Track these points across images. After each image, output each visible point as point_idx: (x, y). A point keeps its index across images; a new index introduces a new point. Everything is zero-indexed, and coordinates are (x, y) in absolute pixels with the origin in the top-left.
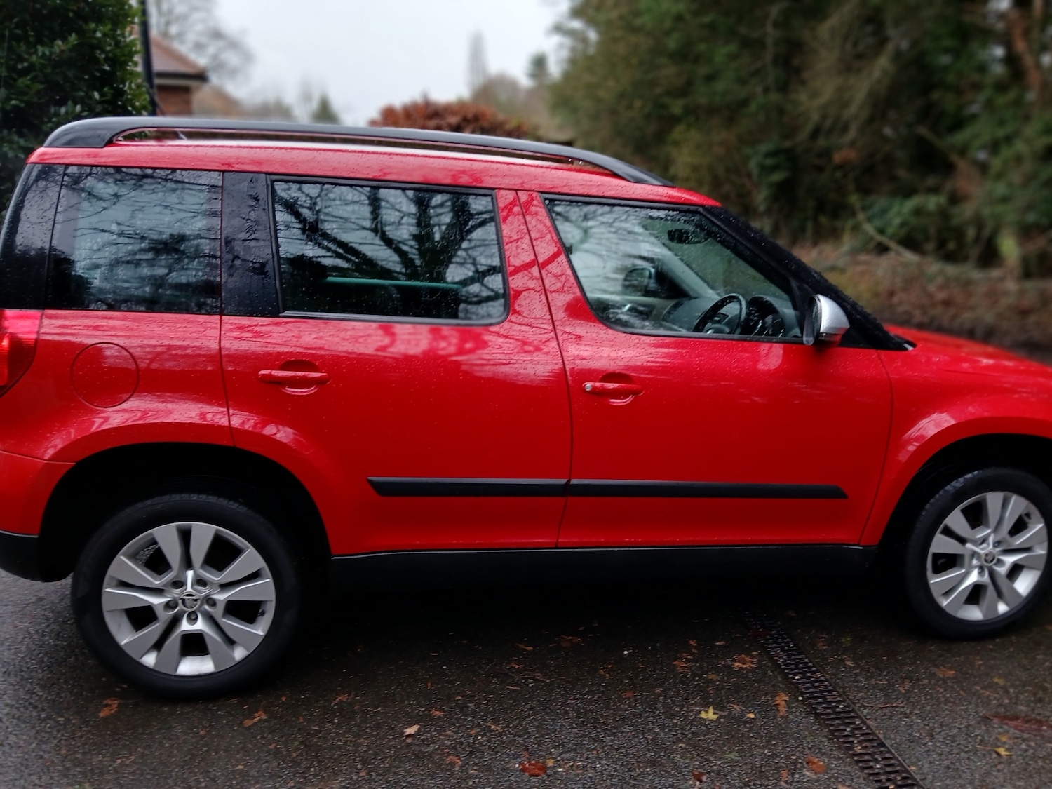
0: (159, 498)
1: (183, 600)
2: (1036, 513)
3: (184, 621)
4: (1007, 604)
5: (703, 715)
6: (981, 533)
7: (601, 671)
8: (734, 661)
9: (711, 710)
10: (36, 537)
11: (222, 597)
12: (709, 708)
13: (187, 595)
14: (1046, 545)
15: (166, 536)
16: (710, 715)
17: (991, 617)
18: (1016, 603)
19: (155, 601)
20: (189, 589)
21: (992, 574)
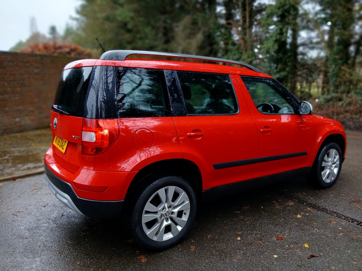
0: (160, 179)
1: (166, 214)
2: (338, 154)
3: (165, 221)
4: (333, 177)
5: (298, 217)
6: (330, 159)
7: (263, 213)
8: (289, 203)
9: (299, 215)
10: (123, 201)
11: (176, 210)
12: (298, 215)
13: (167, 212)
14: (339, 161)
15: (161, 192)
16: (299, 216)
17: (331, 181)
18: (335, 177)
19: (158, 216)
20: (167, 210)
21: (331, 169)
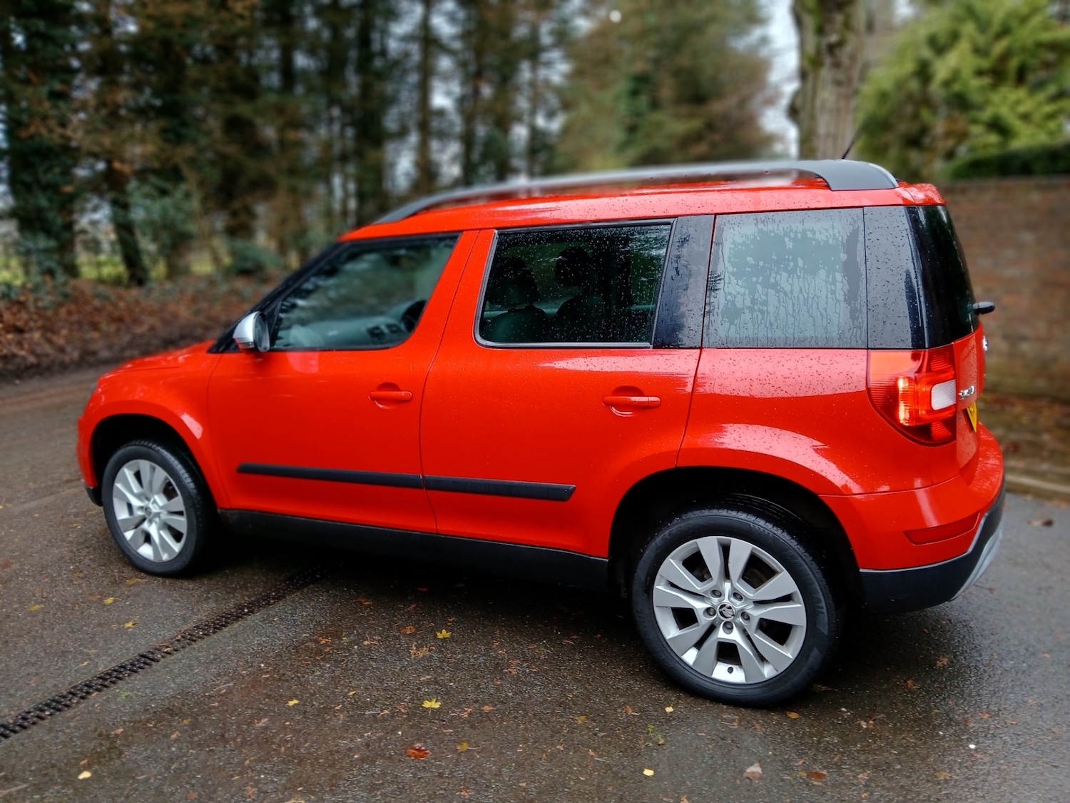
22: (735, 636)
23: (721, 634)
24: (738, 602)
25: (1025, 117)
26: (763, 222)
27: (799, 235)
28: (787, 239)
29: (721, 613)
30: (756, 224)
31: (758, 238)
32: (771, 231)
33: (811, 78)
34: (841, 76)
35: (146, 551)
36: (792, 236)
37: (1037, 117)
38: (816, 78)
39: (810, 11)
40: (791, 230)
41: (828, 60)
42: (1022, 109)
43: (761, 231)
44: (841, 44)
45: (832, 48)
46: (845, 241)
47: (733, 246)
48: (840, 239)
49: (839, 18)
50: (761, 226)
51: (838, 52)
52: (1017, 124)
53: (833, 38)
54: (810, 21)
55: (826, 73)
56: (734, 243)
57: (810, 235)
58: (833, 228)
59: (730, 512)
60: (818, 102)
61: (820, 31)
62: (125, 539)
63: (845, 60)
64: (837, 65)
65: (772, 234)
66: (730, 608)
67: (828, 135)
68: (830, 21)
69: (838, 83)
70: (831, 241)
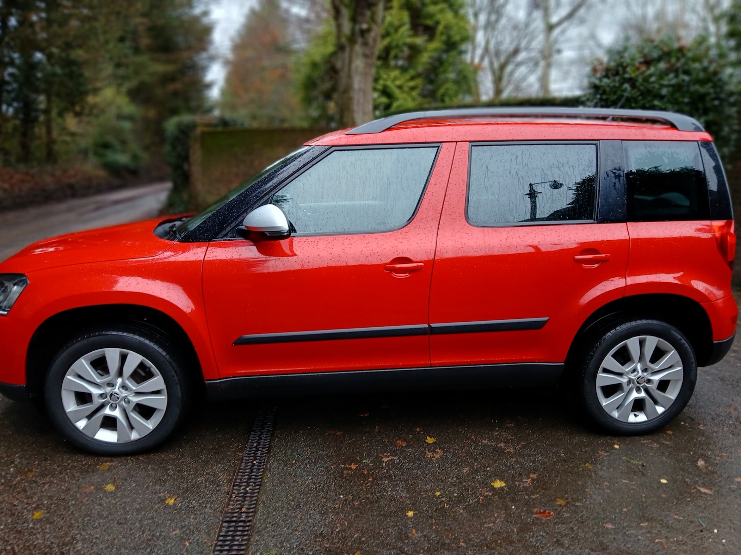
22: (643, 394)
23: (635, 395)
24: (645, 374)
25: (400, 87)
26: (649, 146)
27: (670, 156)
28: (664, 157)
29: (638, 382)
30: (646, 147)
31: (649, 156)
32: (654, 153)
33: (348, 50)
34: (367, 51)
35: (106, 436)
36: (667, 156)
37: (406, 89)
38: (352, 50)
39: (346, 6)
40: (665, 152)
41: (360, 40)
42: (398, 83)
43: (649, 152)
44: (369, 30)
45: (363, 33)
46: (693, 160)
47: (636, 160)
48: (691, 159)
49: (368, 13)
50: (648, 149)
51: (366, 35)
52: (397, 92)
53: (365, 26)
54: (346, 13)
55: (358, 48)
56: (636, 158)
57: (675, 156)
58: (686, 152)
59: (647, 320)
60: (353, 67)
61: (354, 20)
62: (77, 429)
63: (371, 41)
64: (365, 44)
65: (656, 154)
66: (643, 378)
67: (360, 90)
68: (362, 14)
69: (365, 56)
70: (686, 160)
